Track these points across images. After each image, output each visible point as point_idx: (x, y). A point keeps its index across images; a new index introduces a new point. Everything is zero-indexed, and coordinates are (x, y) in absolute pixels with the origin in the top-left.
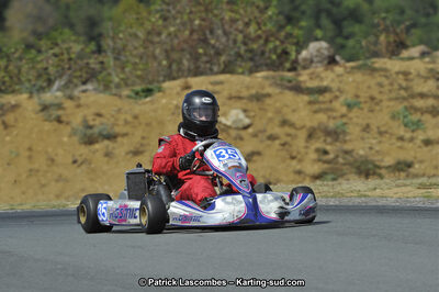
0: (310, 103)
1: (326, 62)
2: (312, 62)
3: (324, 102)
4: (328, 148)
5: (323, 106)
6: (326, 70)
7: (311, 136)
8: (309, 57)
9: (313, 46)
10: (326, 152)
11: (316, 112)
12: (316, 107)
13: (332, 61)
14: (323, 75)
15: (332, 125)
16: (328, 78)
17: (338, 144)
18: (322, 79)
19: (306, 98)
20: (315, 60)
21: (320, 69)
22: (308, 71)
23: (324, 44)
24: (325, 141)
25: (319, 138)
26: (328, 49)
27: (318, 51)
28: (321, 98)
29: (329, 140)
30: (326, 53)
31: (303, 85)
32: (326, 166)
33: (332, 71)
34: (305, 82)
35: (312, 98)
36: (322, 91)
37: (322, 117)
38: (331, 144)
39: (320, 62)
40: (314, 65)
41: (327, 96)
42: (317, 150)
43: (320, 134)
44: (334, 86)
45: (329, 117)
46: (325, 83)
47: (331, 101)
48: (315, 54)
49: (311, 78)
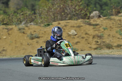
0: (94, 28)
1: (98, 17)
2: (94, 17)
3: (97, 28)
4: (98, 41)
5: (97, 29)
6: (98, 19)
7: (94, 37)
8: (93, 15)
10: (98, 42)
11: (95, 31)
12: (95, 29)
13: (99, 17)
14: (97, 20)
15: (99, 34)
16: (99, 21)
17: (101, 40)
18: (97, 22)
19: (92, 27)
20: (95, 16)
21: (96, 19)
22: (93, 19)
23: (97, 12)
24: (97, 39)
26: (98, 13)
27: (96, 14)
28: (96, 27)
29: (99, 38)
30: (98, 14)
31: (91, 23)
32: (98, 46)
33: (100, 19)
34: (92, 22)
35: (94, 27)
36: (97, 25)
37: (97, 32)
38: (99, 40)
39: (96, 17)
40: (95, 18)
41: (98, 26)
42: (95, 41)
43: (96, 37)
44: (100, 23)
45: (99, 32)
46: (98, 23)
47: (99, 28)
48: (95, 14)
49: (94, 21)
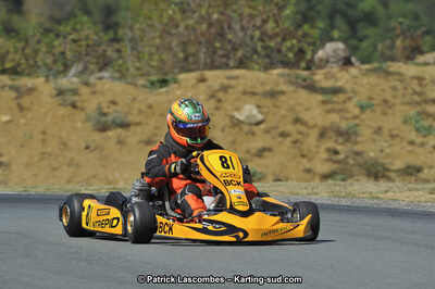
0: (324, 102)
1: (341, 63)
2: (327, 61)
3: (337, 103)
4: (339, 148)
5: (337, 107)
6: (341, 70)
7: (322, 135)
8: (325, 57)
9: (330, 46)
10: (336, 152)
11: (329, 112)
12: (330, 106)
13: (347, 62)
14: (338, 75)
15: (344, 125)
16: (343, 78)
17: (349, 145)
18: (337, 80)
19: (320, 97)
20: (331, 60)
21: (335, 69)
22: (322, 71)
23: (341, 45)
24: (336, 141)
25: (330, 138)
26: (344, 50)
27: (335, 51)
28: (335, 99)
29: (341, 140)
30: (342, 54)
31: (317, 85)
32: (336, 166)
33: (347, 72)
34: (319, 81)
35: (326, 98)
36: (336, 91)
37: (335, 117)
38: (342, 144)
39: (337, 62)
40: (329, 65)
41: (341, 97)
42: (328, 150)
43: (331, 134)
44: (348, 87)
45: (342, 118)
46: (339, 84)
47: (344, 102)
48: (331, 54)
49: (326, 78)
